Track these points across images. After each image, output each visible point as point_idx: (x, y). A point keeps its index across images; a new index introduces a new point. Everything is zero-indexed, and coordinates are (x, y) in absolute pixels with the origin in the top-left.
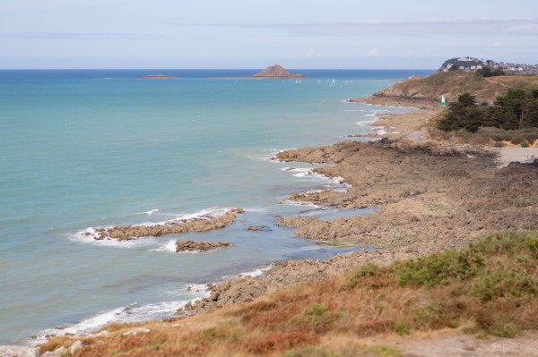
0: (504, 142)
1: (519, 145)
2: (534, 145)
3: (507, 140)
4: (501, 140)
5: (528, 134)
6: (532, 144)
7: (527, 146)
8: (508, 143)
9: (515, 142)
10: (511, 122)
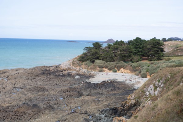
0: (104, 69)
1: (112, 71)
2: (120, 72)
3: (106, 68)
4: (102, 67)
5: (118, 65)
6: (119, 70)
7: (116, 72)
8: (106, 70)
9: (110, 69)
10: (110, 58)
